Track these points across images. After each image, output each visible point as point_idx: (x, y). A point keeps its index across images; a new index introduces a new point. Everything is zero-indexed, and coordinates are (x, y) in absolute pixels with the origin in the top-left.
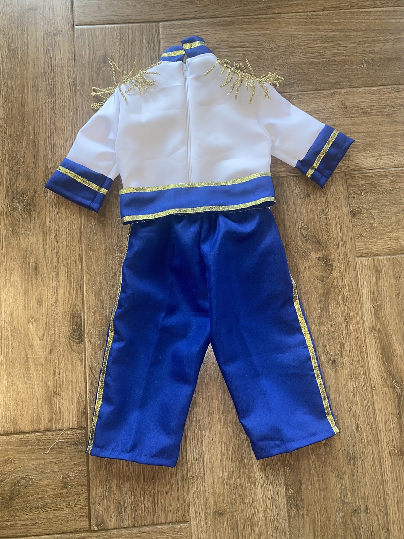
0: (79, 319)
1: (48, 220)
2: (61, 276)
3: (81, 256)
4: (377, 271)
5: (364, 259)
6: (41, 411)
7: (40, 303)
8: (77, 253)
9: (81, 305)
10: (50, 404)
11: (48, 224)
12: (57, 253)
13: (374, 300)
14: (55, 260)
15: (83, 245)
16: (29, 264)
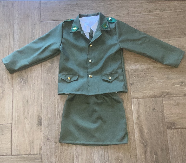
0: (41, 118)
1: (32, 86)
2: (35, 104)
3: (42, 97)
4: (139, 104)
5: (134, 99)
6: (28, 148)
7: (28, 113)
8: (41, 96)
9: (41, 113)
10: (31, 146)
11: (31, 87)
12: (34, 96)
13: (137, 113)
14: (34, 99)
15: (43, 94)
16: (25, 100)
